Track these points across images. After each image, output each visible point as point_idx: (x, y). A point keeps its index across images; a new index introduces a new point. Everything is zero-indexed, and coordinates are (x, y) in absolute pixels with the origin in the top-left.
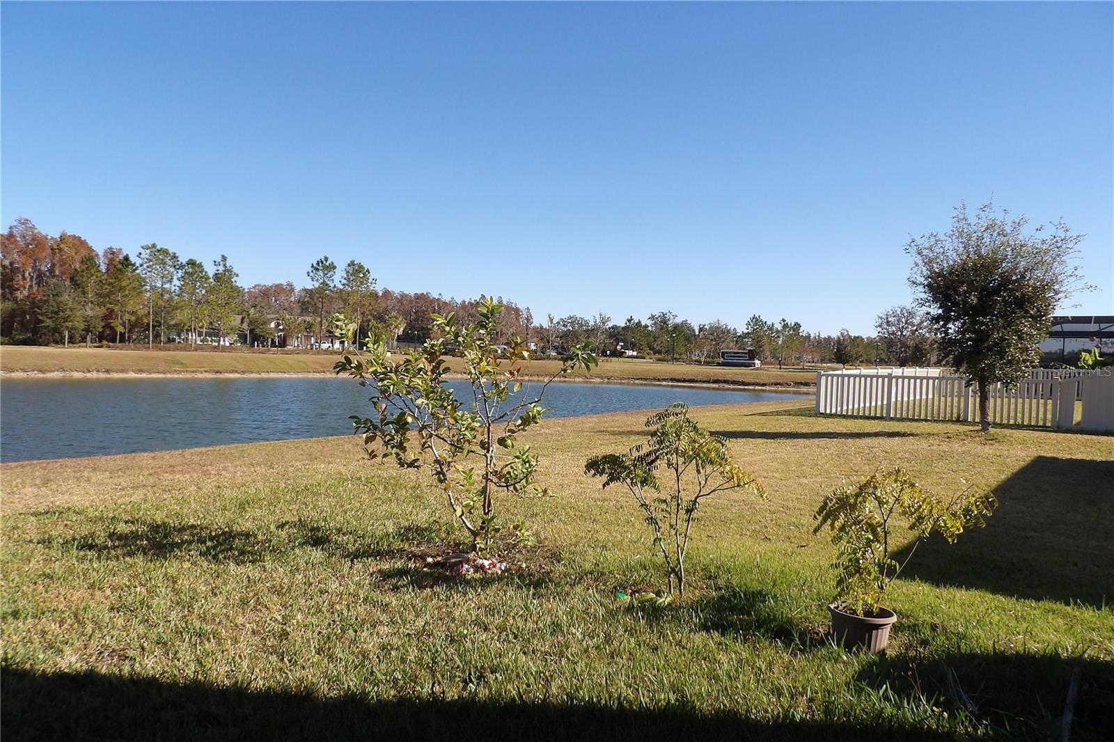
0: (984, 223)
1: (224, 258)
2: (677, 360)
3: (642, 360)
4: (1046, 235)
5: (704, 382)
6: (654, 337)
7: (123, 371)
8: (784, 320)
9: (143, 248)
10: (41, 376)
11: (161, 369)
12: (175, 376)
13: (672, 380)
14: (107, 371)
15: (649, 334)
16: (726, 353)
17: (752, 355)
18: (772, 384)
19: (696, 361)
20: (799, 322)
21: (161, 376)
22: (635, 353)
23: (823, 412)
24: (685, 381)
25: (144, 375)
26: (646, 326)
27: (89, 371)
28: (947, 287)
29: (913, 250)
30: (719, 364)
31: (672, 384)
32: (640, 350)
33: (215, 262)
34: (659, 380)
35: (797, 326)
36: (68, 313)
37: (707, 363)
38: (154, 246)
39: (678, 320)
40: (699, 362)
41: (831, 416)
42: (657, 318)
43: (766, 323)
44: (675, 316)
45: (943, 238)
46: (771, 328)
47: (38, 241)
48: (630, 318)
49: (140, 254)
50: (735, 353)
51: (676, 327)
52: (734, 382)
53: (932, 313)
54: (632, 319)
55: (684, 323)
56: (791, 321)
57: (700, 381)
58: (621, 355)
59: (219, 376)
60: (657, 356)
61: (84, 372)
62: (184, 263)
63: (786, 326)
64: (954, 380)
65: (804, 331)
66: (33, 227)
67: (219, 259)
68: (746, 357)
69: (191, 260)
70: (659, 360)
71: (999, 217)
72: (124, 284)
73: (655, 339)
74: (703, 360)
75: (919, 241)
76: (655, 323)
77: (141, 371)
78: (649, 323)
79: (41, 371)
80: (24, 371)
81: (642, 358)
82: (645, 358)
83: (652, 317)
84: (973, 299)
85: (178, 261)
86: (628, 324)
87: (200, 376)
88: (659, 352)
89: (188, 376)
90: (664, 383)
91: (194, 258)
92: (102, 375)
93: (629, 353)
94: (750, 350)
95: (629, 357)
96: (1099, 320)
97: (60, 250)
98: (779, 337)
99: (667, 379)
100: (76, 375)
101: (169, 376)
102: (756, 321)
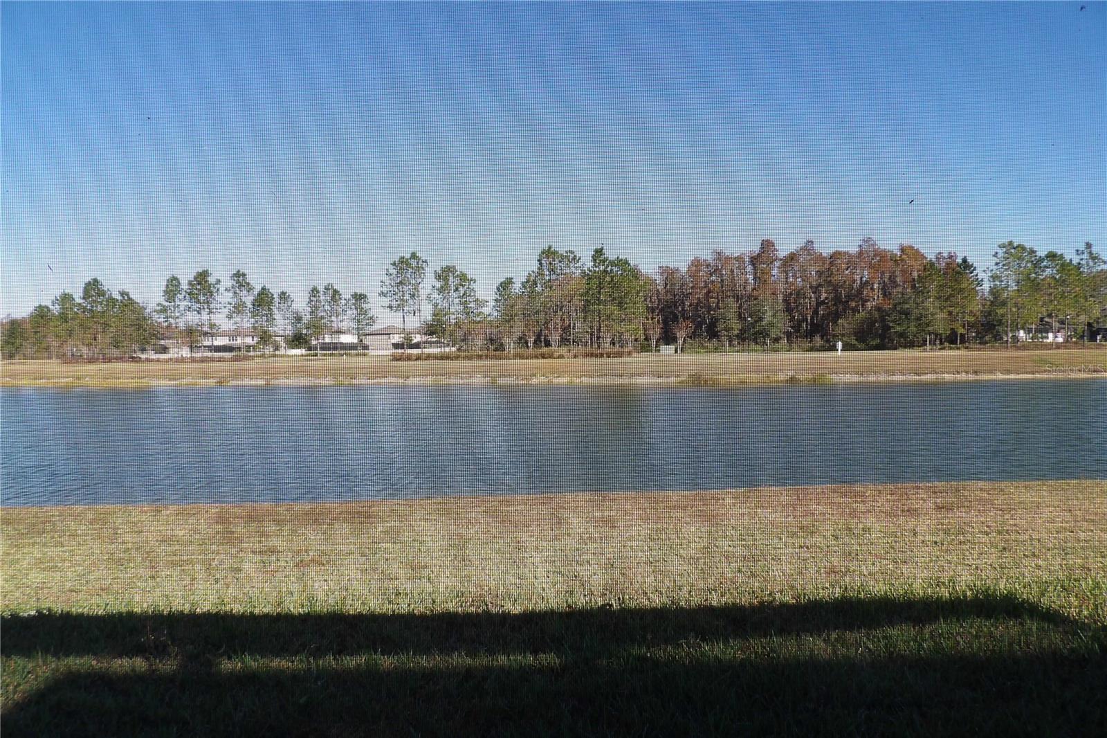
1: (1089, 245)
7: (991, 372)
9: (999, 246)
10: (917, 378)
11: (1028, 369)
12: (1045, 376)
14: (976, 373)
21: (1030, 376)
25: (1012, 376)
27: (958, 373)
33: (1078, 251)
36: (930, 318)
38: (1011, 243)
47: (882, 256)
49: (997, 253)
59: (1095, 375)
61: (953, 374)
62: (1043, 255)
66: (875, 244)
67: (1082, 247)
69: (1050, 252)
72: (963, 286)
77: (1009, 372)
79: (917, 374)
80: (902, 373)
85: (1036, 256)
87: (1073, 375)
89: (1060, 376)
91: (1054, 250)
92: (971, 377)
97: (902, 260)
100: (948, 377)
101: (1038, 376)
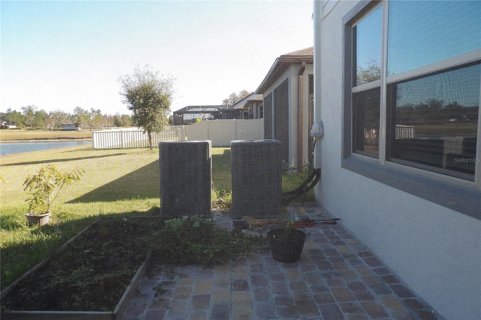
0: (146, 71)
2: (38, 129)
3: (19, 130)
4: (165, 77)
5: (52, 139)
6: (25, 118)
8: (92, 109)
13: (35, 139)
15: (21, 117)
16: (64, 125)
17: (77, 125)
18: (86, 138)
19: (49, 129)
20: (100, 110)
22: (15, 127)
23: (96, 148)
24: (42, 139)
26: (20, 113)
28: (133, 96)
29: (121, 81)
30: (61, 130)
31: (35, 141)
32: (17, 125)
34: (28, 140)
35: (99, 111)
37: (55, 130)
39: (38, 110)
40: (50, 130)
41: (99, 149)
42: (26, 108)
43: (83, 110)
44: (36, 108)
45: (131, 76)
46: (86, 112)
48: (9, 109)
50: (68, 124)
51: (37, 113)
52: (68, 138)
53: (129, 106)
54: (10, 109)
55: (42, 111)
56: (96, 109)
57: (50, 139)
58: (6, 128)
60: (28, 128)
63: (93, 111)
64: (138, 131)
65: (103, 113)
68: (74, 126)
70: (29, 129)
71: (150, 70)
73: (26, 119)
74: (52, 128)
75: (123, 77)
76: (25, 111)
78: (22, 111)
81: (19, 129)
82: (21, 129)
83: (23, 108)
84: (142, 101)
86: (8, 112)
88: (29, 126)
90: (31, 141)
93: (11, 127)
94: (75, 123)
95: (11, 129)
96: (202, 107)
98: (90, 116)
99: (32, 139)
102: (78, 109)
